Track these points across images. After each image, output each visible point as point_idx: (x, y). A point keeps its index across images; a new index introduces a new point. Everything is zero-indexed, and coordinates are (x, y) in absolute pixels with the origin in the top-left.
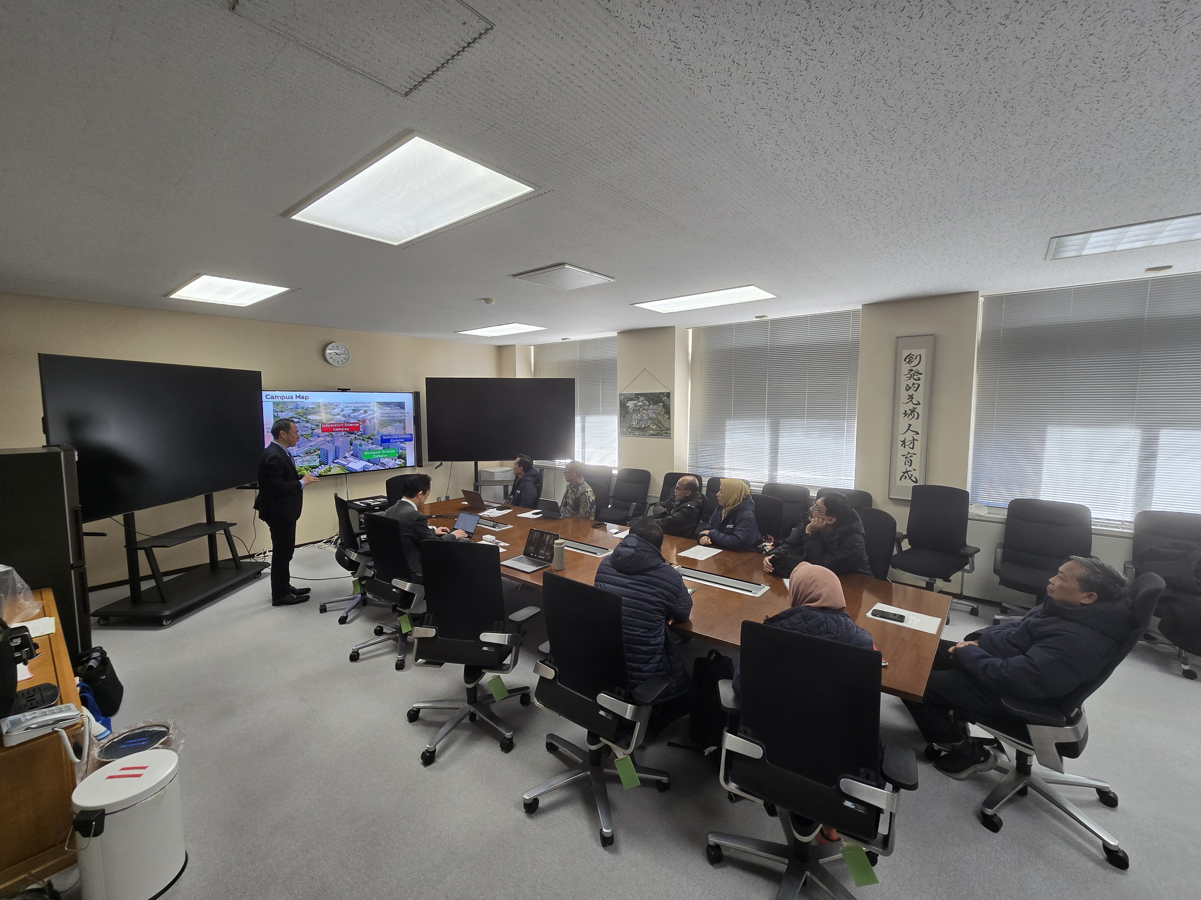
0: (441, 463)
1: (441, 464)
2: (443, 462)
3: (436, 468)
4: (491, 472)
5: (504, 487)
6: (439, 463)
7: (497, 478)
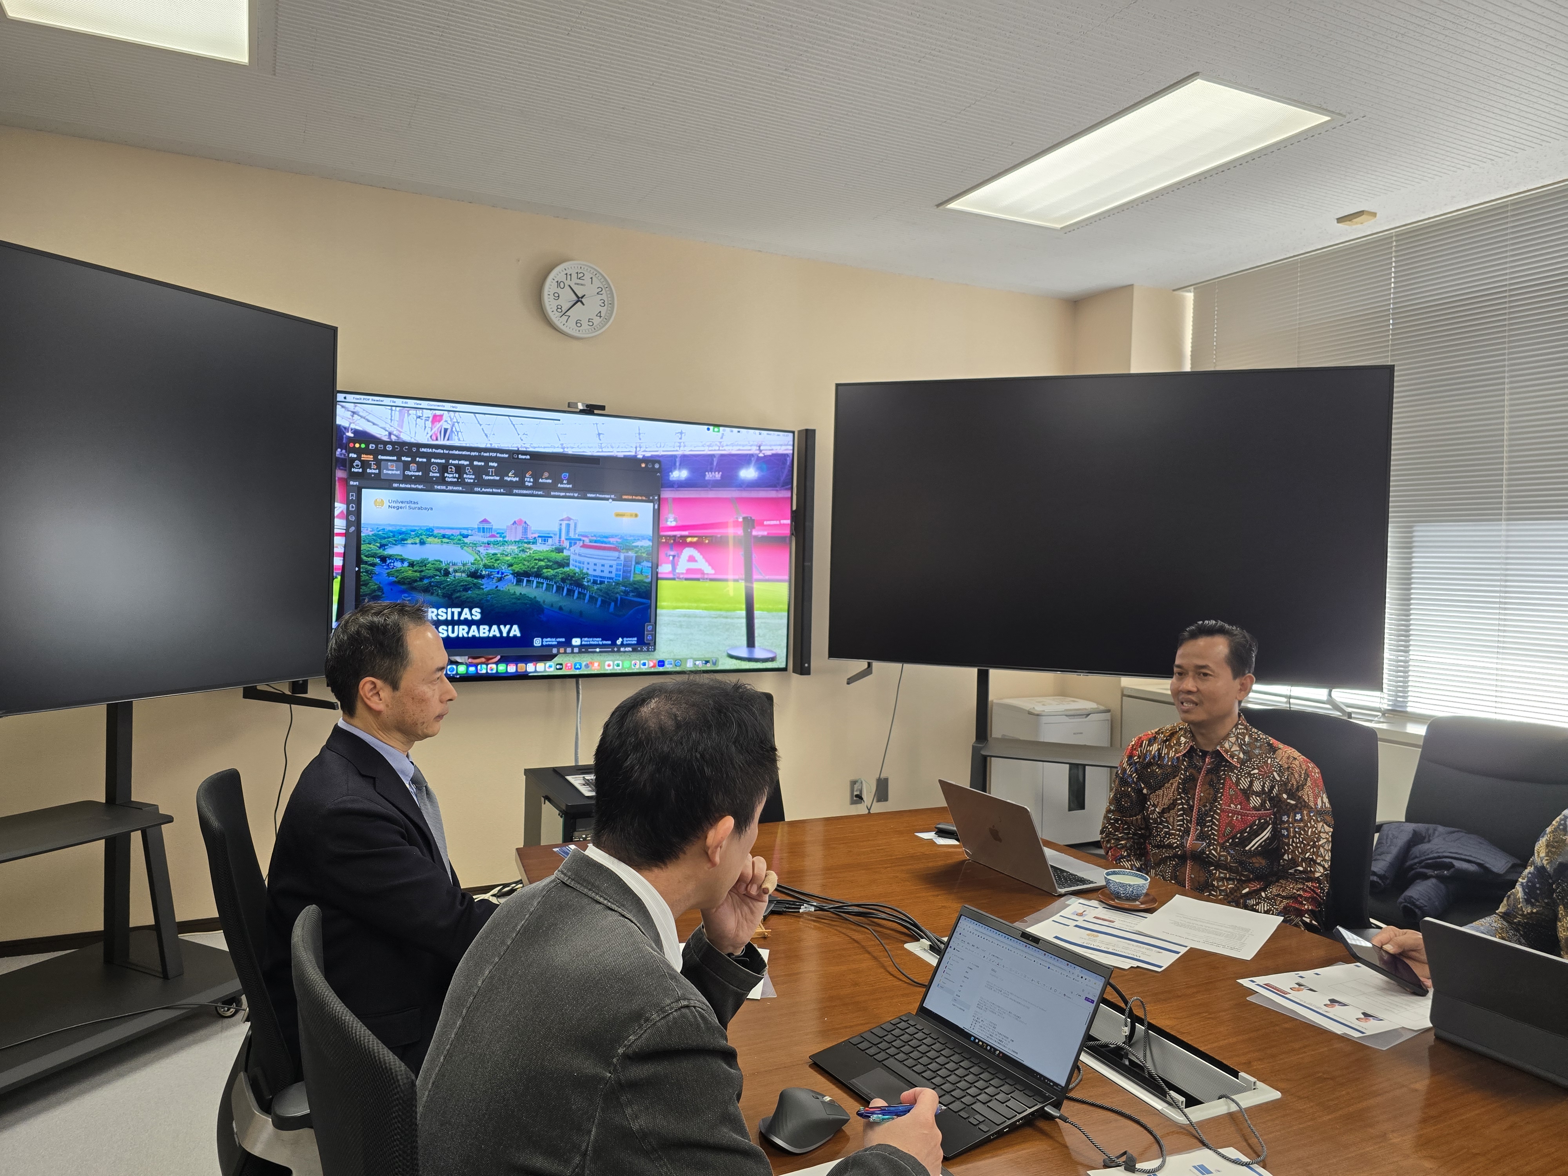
0: (869, 665)
1: (868, 671)
2: (876, 664)
3: (850, 681)
4: (1030, 713)
5: (1070, 770)
6: (862, 664)
7: (1051, 734)
